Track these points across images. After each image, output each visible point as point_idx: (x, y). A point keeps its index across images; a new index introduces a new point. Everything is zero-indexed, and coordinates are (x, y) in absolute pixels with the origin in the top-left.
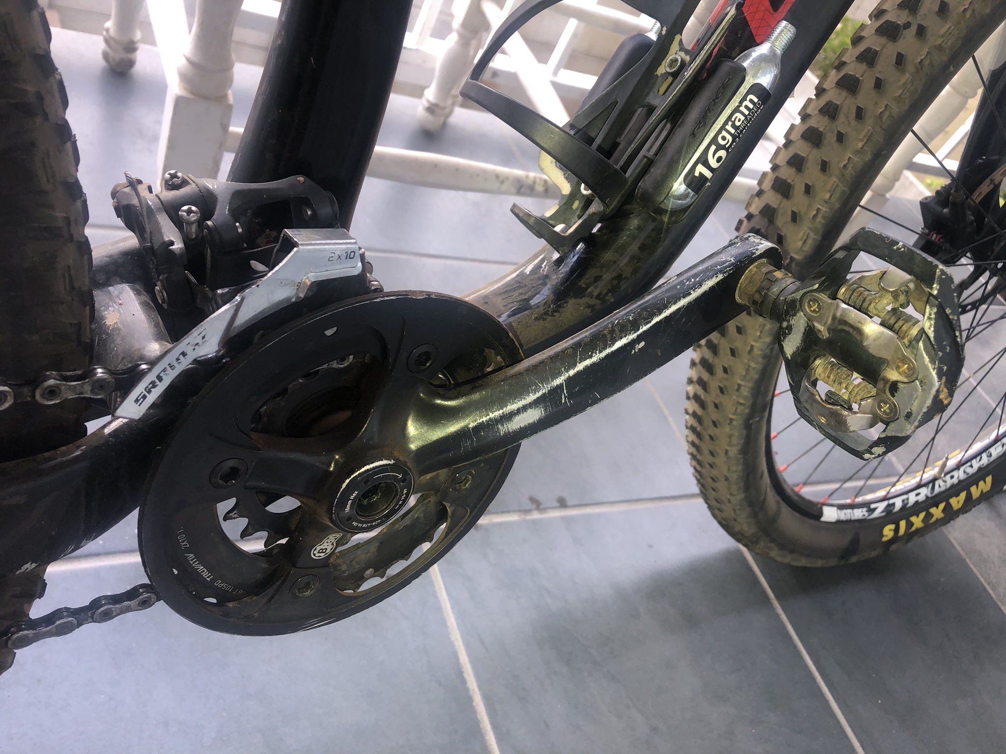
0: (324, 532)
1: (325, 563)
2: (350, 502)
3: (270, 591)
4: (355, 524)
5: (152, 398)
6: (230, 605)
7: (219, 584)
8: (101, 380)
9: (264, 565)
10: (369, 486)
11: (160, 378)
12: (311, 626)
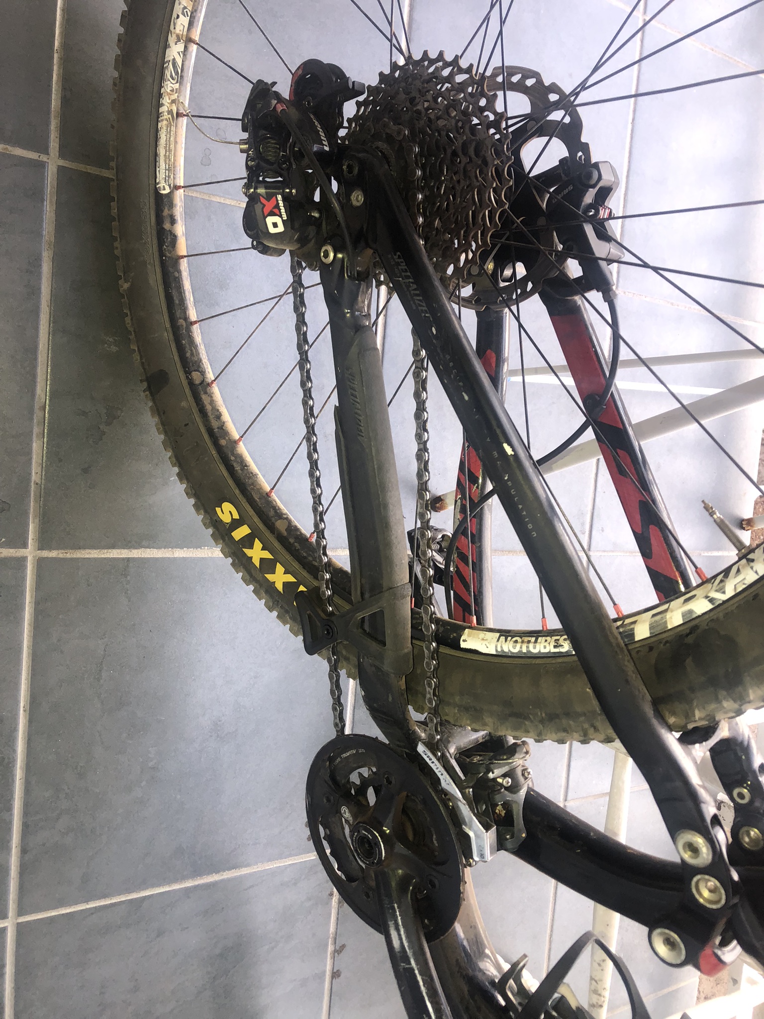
0: (355, 816)
1: (338, 812)
2: (367, 834)
3: (330, 783)
4: (356, 834)
5: (425, 757)
6: (328, 763)
7: (339, 759)
8: (435, 738)
9: (343, 782)
10: (373, 845)
11: (433, 762)
12: (307, 797)
